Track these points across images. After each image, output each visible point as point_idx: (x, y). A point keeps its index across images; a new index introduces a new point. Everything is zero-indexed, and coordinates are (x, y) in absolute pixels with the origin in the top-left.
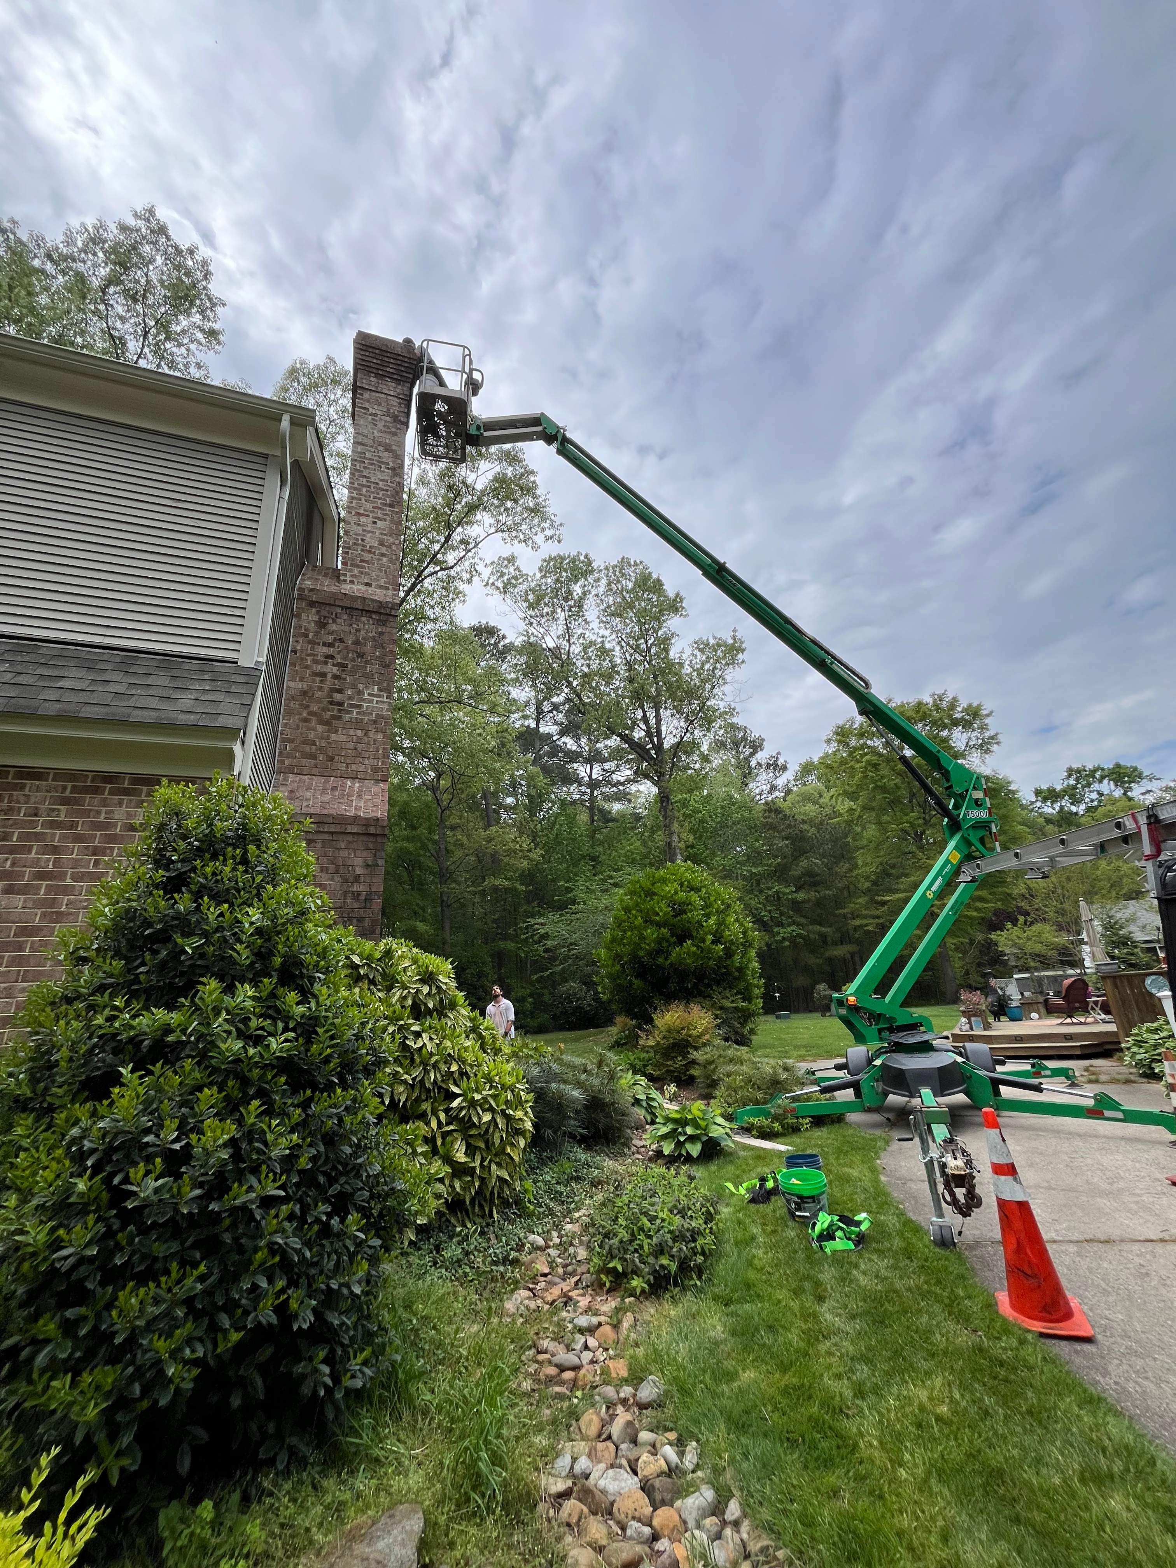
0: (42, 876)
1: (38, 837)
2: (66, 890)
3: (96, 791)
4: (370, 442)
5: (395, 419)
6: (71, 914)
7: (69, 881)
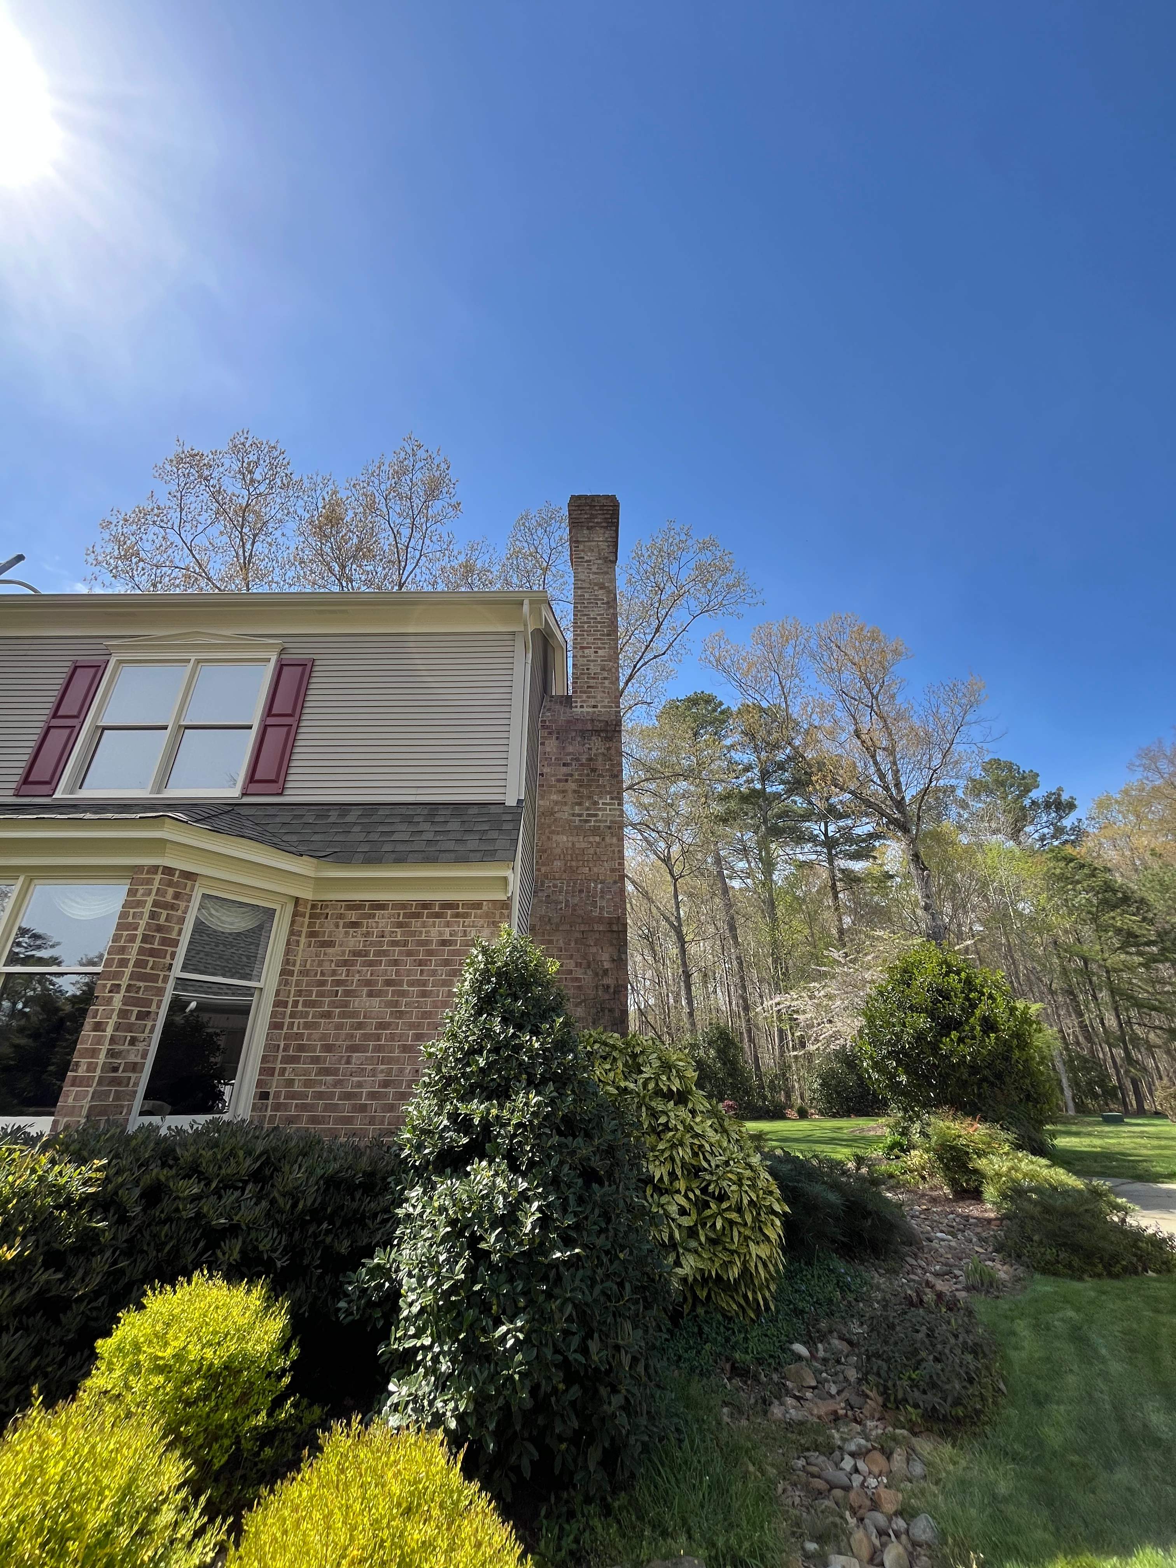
0: (388, 983)
1: (385, 953)
2: (404, 994)
3: (417, 915)
4: (587, 585)
5: (606, 560)
6: (407, 1012)
7: (405, 987)
